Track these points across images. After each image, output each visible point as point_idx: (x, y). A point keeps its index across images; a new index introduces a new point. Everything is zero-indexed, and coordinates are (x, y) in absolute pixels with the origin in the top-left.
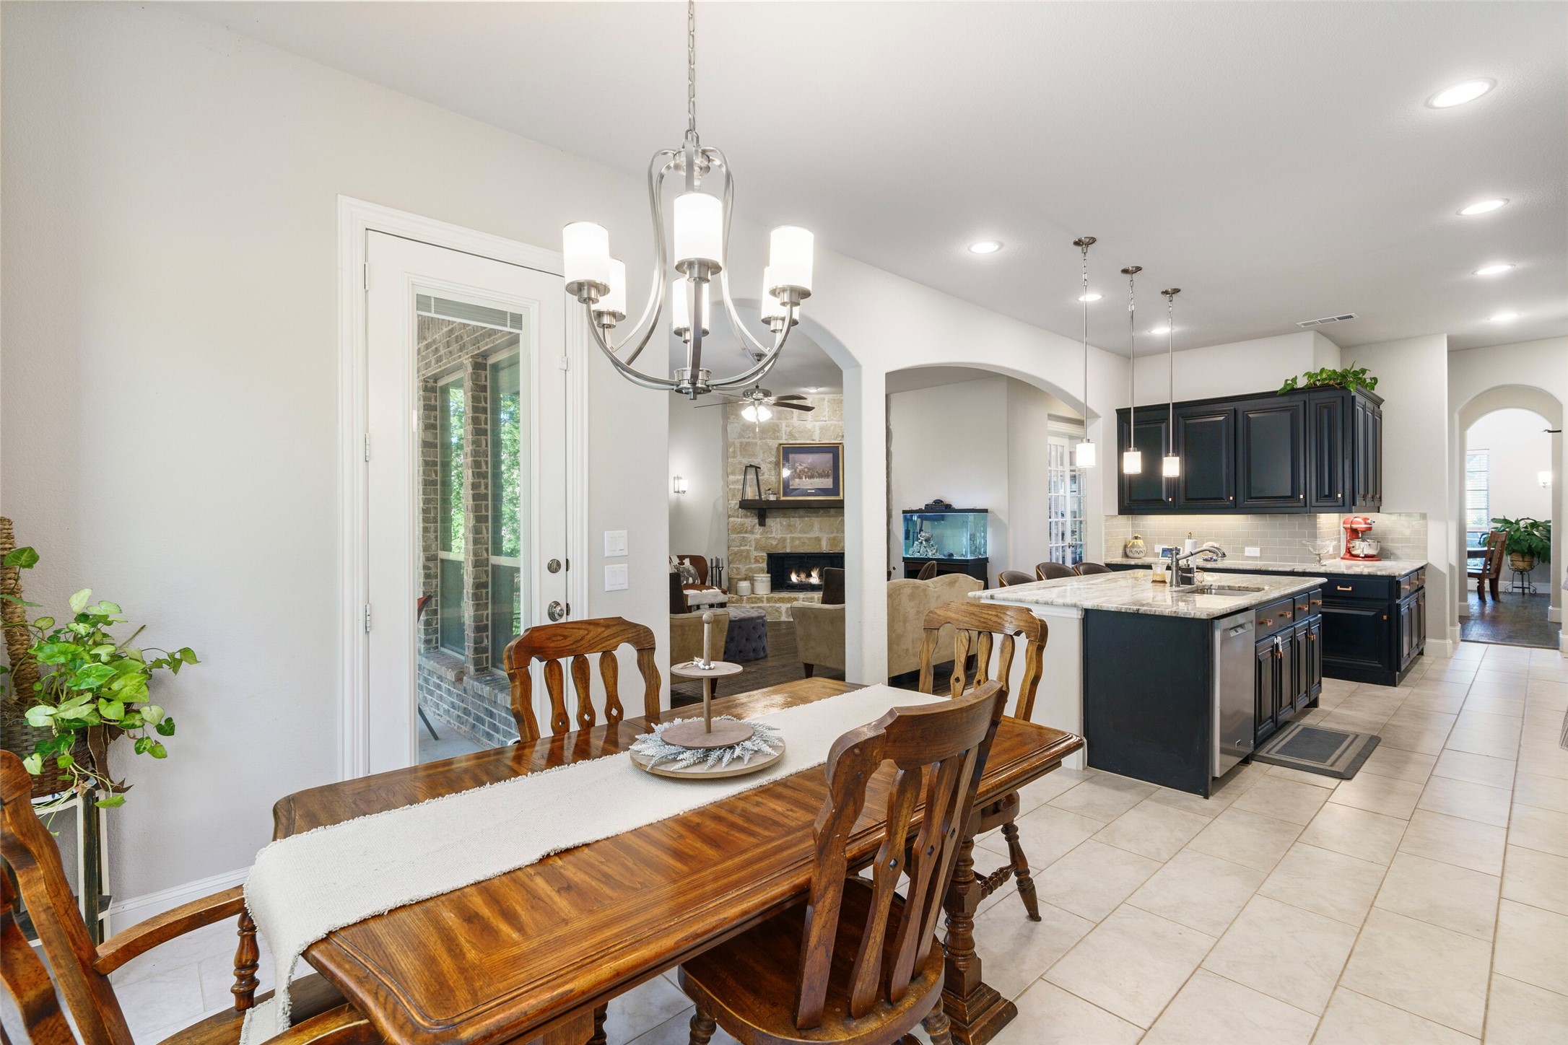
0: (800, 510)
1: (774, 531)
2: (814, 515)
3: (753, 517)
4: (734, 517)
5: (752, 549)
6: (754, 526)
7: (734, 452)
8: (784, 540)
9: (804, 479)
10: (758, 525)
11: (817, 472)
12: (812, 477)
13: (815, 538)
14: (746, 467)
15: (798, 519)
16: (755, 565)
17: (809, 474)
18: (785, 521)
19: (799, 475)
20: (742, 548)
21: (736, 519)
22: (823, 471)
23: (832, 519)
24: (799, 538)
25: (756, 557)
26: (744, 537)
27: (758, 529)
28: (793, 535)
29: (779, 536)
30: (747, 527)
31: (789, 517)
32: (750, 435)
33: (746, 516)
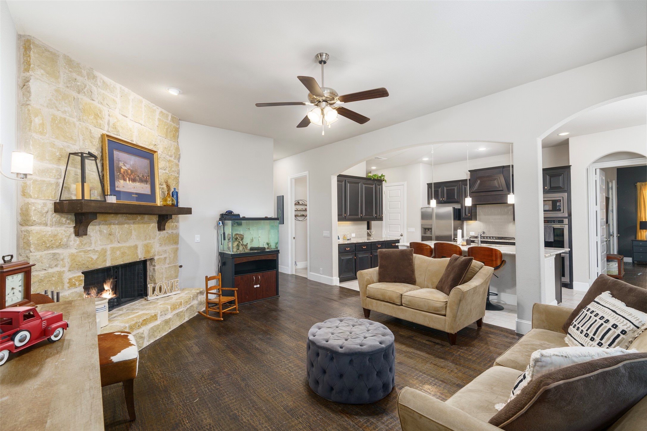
0: (119, 215)
1: (93, 242)
2: (132, 221)
3: (69, 224)
4: (40, 224)
5: (66, 269)
6: (69, 237)
7: (42, 125)
8: (104, 251)
9: (128, 182)
10: (74, 235)
11: (138, 176)
12: (134, 180)
13: (134, 246)
14: (70, 154)
15: (117, 226)
16: (70, 292)
17: (132, 177)
18: (105, 229)
19: (123, 176)
20: (50, 271)
21: (42, 228)
22: (143, 176)
23: (145, 225)
24: (119, 249)
25: (70, 279)
26: (54, 254)
27: (74, 241)
28: (113, 246)
29: (99, 248)
30: (61, 239)
31: (110, 224)
32: (66, 109)
33: (60, 224)
